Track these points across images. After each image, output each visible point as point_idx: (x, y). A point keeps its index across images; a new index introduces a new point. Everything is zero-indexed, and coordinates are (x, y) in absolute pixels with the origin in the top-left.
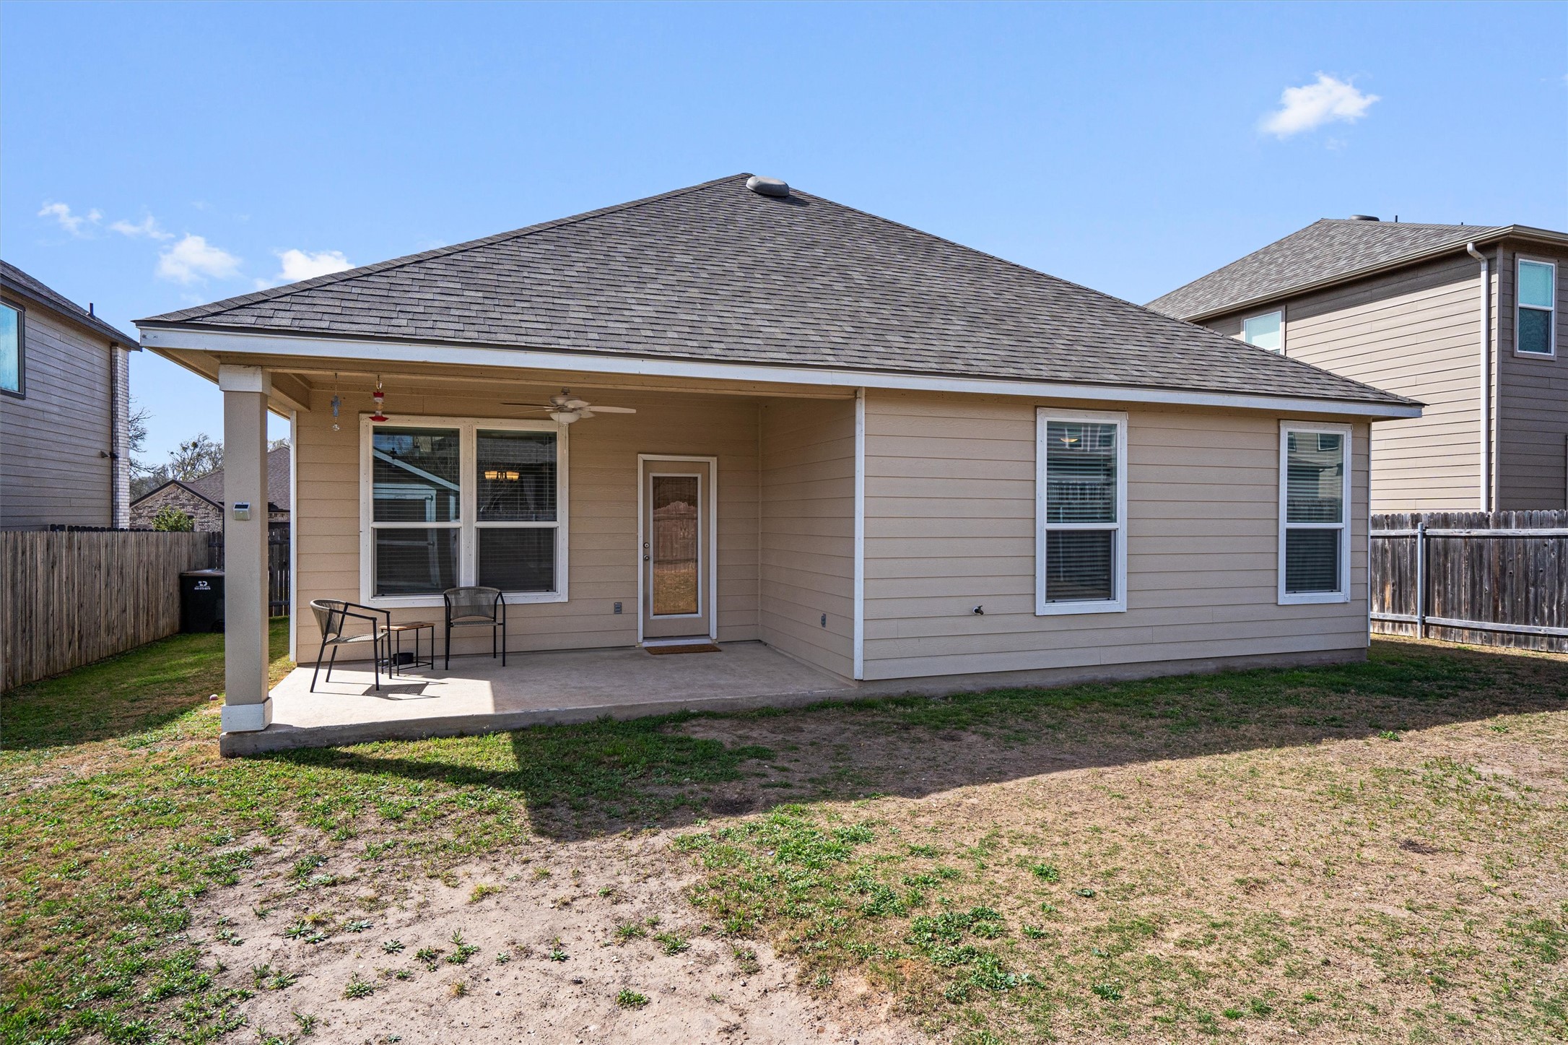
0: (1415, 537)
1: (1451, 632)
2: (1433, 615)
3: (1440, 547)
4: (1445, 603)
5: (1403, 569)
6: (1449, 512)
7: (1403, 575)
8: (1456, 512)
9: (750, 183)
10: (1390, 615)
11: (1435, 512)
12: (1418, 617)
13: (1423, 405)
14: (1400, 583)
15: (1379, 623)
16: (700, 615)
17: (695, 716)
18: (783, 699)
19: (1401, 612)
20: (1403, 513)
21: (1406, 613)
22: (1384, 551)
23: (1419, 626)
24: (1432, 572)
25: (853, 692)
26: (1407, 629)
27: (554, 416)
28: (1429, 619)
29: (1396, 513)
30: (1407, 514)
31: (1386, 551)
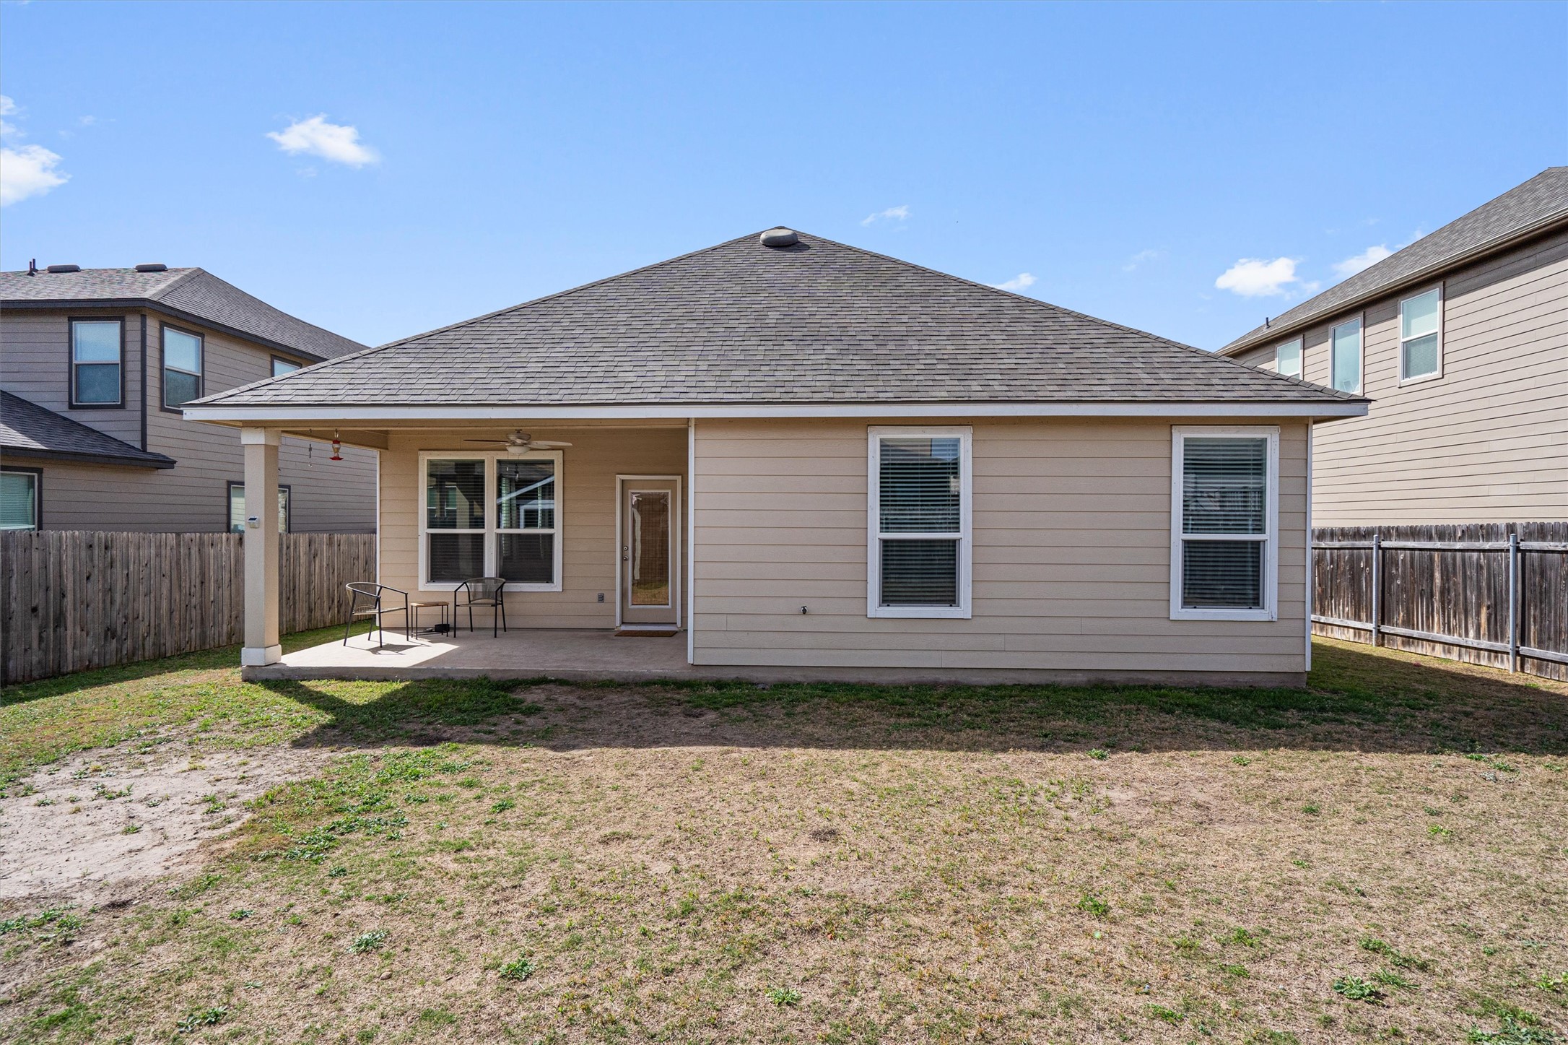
0: (1508, 550)
1: (1547, 667)
2: (1529, 646)
3: (1536, 564)
4: (1541, 631)
5: (1498, 589)
6: (1546, 521)
7: (1498, 595)
8: (1552, 521)
9: (763, 236)
10: (1484, 643)
11: (1531, 521)
12: (1510, 646)
13: (1370, 401)
14: (1496, 605)
15: (1473, 652)
16: (669, 607)
17: (551, 681)
18: (624, 675)
19: (1496, 639)
20: (1498, 522)
21: (1502, 641)
22: (1480, 567)
23: (1511, 657)
24: (1528, 594)
25: (686, 675)
26: (1502, 661)
27: (509, 449)
28: (1524, 650)
29: (1491, 522)
30: (1502, 523)
31: (1481, 567)
